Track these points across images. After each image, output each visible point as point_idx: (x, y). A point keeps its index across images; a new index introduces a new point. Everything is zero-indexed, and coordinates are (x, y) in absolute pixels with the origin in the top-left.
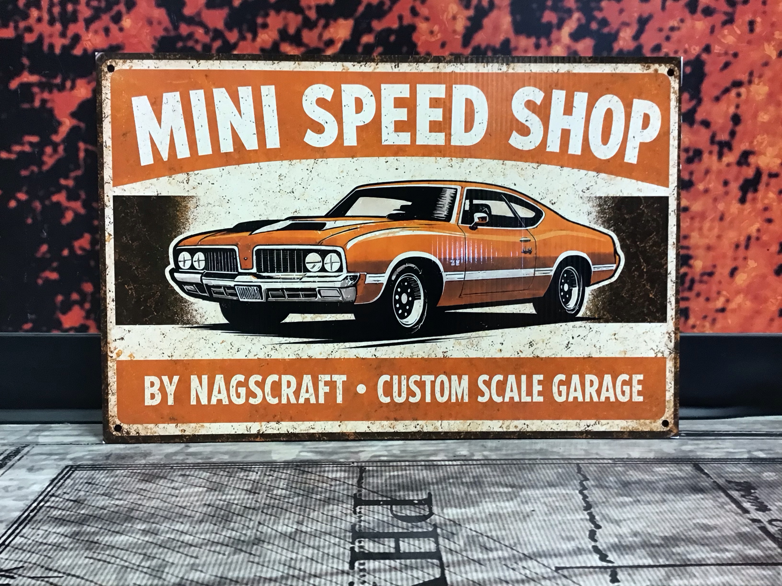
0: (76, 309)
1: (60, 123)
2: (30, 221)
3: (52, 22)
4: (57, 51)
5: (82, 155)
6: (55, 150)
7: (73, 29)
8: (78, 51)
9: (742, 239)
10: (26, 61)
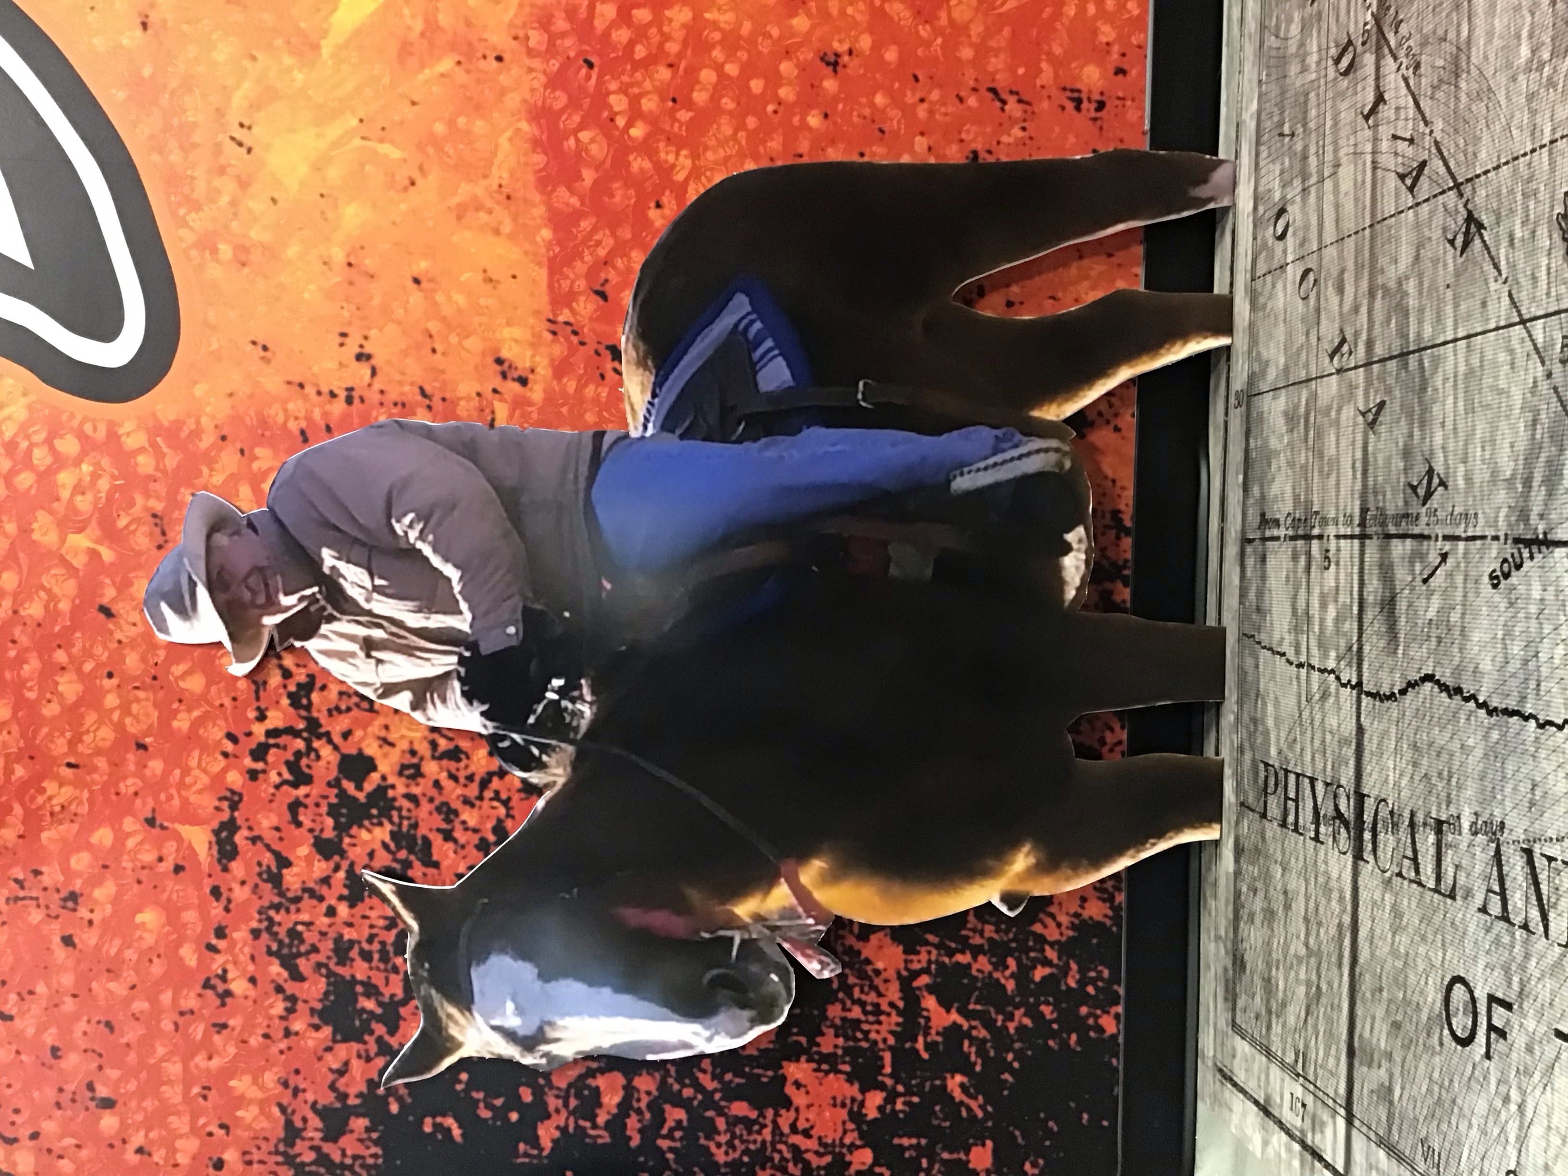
0: (1101, 1021)
1: (955, 1023)
2: (1029, 1053)
3: (879, 1023)
4: (900, 1020)
5: (979, 1007)
6: (975, 1028)
7: (885, 1007)
8: (901, 1004)
10: (908, 1045)
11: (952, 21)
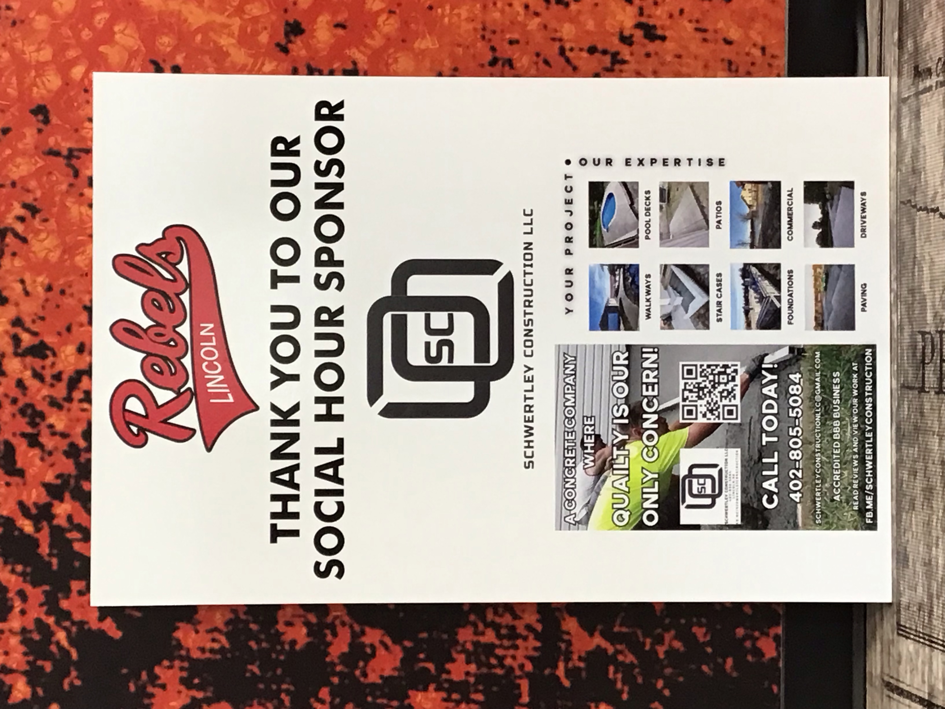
0: (760, 644)
1: (598, 647)
2: (681, 679)
4: (538, 644)
5: (624, 630)
6: (621, 652)
9: (699, 35)
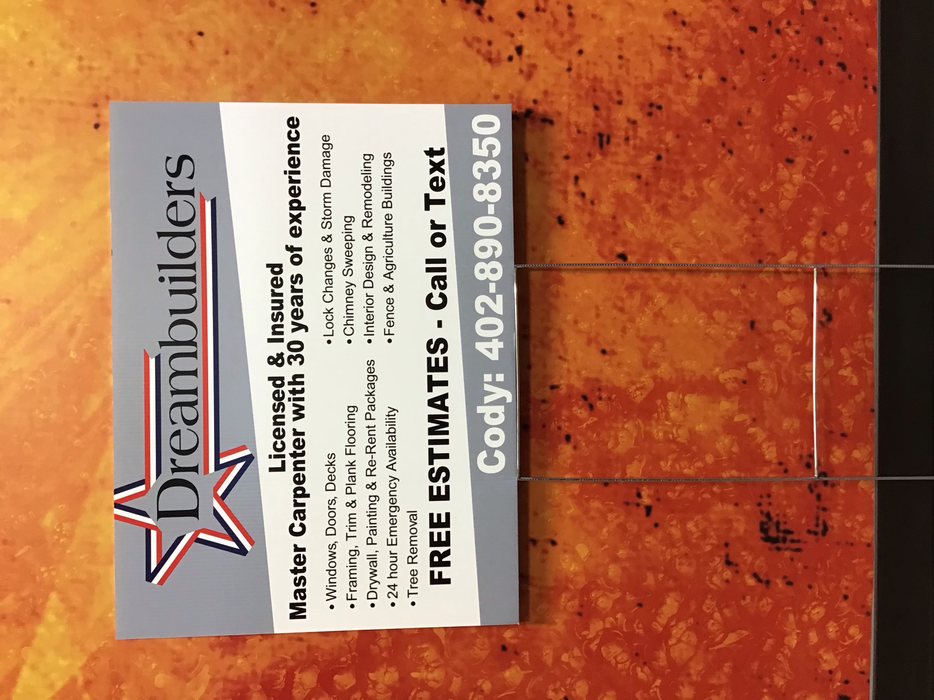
11: (671, 661)
